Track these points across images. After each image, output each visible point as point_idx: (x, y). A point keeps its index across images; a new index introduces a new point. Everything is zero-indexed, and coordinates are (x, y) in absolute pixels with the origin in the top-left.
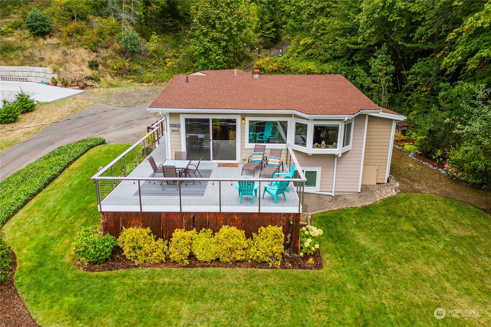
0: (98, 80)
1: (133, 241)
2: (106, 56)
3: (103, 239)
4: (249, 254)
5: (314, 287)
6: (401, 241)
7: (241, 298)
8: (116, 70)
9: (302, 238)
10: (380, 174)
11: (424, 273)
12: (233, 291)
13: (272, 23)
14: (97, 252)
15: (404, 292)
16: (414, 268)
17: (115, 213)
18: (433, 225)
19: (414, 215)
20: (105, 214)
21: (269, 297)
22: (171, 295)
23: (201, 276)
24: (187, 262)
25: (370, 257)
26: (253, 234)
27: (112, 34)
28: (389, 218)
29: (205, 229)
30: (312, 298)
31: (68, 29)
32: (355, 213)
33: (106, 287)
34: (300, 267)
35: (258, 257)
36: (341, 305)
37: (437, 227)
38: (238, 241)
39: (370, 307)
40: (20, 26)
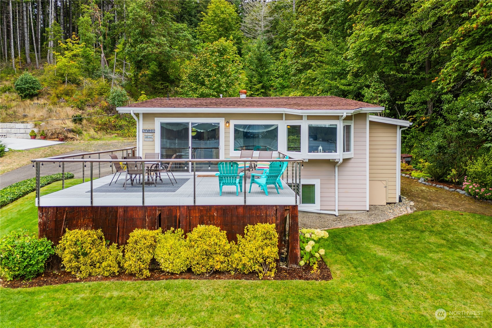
0: (80, 133)
1: (76, 244)
2: (92, 112)
3: (36, 243)
4: (232, 261)
5: (322, 298)
6: (431, 252)
7: (219, 311)
8: (101, 125)
9: (302, 243)
10: (390, 191)
11: (470, 283)
12: (208, 303)
13: (261, 84)
14: (25, 259)
15: (449, 302)
16: (456, 277)
17: (58, 208)
18: (466, 237)
19: (440, 229)
20: (44, 210)
21: (259, 310)
22: (117, 310)
23: (165, 288)
24: (147, 273)
25: (394, 267)
26: (238, 235)
27: (101, 94)
28: (409, 233)
29: (173, 229)
30: (321, 310)
31: (58, 91)
32: (365, 230)
33: (27, 303)
34: (300, 278)
35: (244, 265)
36: (363, 318)
37: (471, 239)
38: (216, 241)
39: (405, 319)
40: (9, 89)
